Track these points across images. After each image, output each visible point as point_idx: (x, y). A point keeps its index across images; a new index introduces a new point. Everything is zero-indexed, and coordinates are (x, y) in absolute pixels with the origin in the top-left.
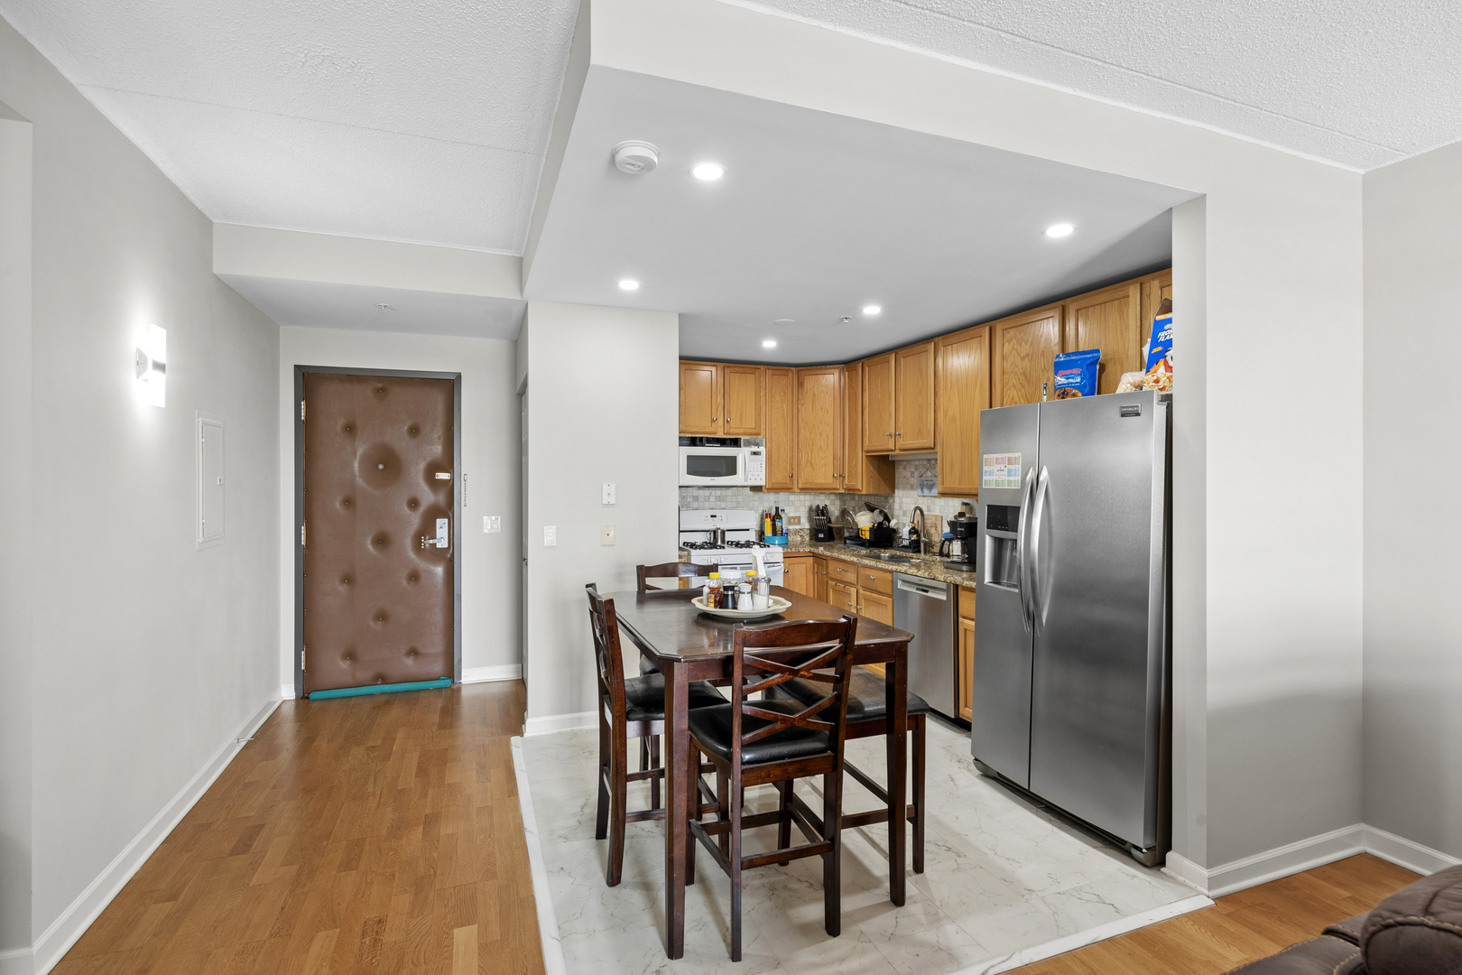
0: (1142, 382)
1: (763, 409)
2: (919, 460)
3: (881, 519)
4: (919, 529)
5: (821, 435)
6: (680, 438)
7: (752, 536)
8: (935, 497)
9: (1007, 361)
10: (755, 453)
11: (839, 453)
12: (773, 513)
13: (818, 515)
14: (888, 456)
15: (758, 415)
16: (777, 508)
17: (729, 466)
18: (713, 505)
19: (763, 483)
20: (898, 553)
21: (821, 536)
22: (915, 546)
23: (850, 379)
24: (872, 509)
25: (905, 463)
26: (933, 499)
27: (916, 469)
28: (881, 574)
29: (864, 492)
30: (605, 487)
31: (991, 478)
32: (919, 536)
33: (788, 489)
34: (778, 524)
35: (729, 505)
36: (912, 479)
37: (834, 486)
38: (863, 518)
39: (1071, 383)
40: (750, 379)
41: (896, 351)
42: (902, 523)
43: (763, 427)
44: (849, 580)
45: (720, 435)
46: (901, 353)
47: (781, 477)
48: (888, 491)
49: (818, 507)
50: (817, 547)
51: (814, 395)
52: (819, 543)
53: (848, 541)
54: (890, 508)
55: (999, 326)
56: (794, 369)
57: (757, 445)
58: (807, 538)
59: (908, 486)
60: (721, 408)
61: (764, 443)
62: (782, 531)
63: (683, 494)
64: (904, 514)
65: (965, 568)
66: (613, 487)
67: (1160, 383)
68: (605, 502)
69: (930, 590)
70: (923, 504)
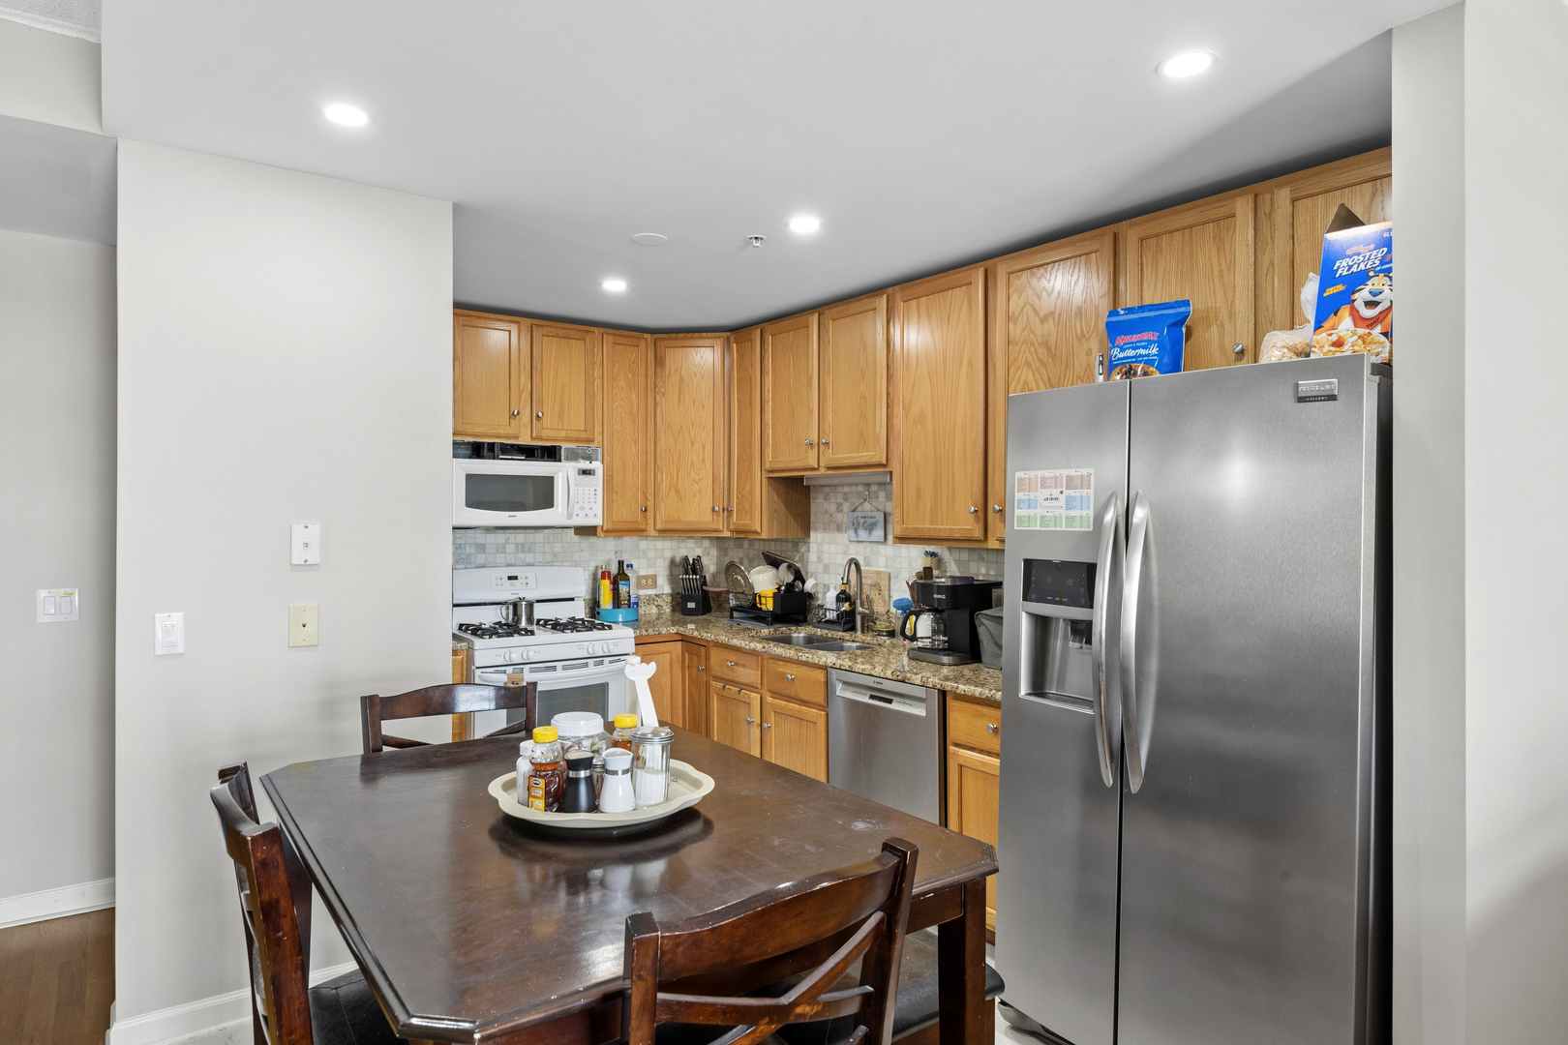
0: (1310, 346)
1: (599, 399)
2: (850, 485)
3: (790, 578)
4: (852, 593)
5: (692, 444)
6: (455, 443)
7: (579, 611)
8: (878, 542)
9: (1015, 322)
10: (585, 472)
11: (722, 473)
12: (614, 570)
13: (687, 573)
14: (801, 478)
15: (590, 409)
16: (621, 563)
17: (542, 494)
18: (511, 559)
19: (598, 521)
20: (819, 632)
21: (691, 605)
22: (847, 621)
23: (740, 355)
24: (774, 563)
25: (826, 490)
26: (875, 546)
27: (846, 500)
28: (804, 671)
29: (764, 536)
30: (298, 530)
31: (1031, 512)
32: (853, 604)
33: (639, 532)
34: (623, 589)
35: (540, 558)
36: (840, 515)
37: (714, 527)
38: (761, 577)
39: (1141, 356)
40: (577, 349)
41: (821, 309)
42: (825, 586)
43: (598, 428)
44: (747, 681)
45: (525, 440)
46: (829, 313)
47: (627, 513)
48: (800, 534)
49: (686, 559)
50: (684, 624)
51: (682, 380)
52: (689, 618)
53: (735, 614)
54: (802, 560)
55: (1002, 268)
56: (647, 336)
57: (589, 458)
58: (667, 609)
59: (833, 526)
60: (526, 395)
61: (600, 456)
62: (629, 600)
63: (458, 541)
64: (826, 569)
65: (946, 659)
66: (315, 530)
67: (1345, 347)
68: (297, 560)
69: (895, 699)
70: (859, 552)
